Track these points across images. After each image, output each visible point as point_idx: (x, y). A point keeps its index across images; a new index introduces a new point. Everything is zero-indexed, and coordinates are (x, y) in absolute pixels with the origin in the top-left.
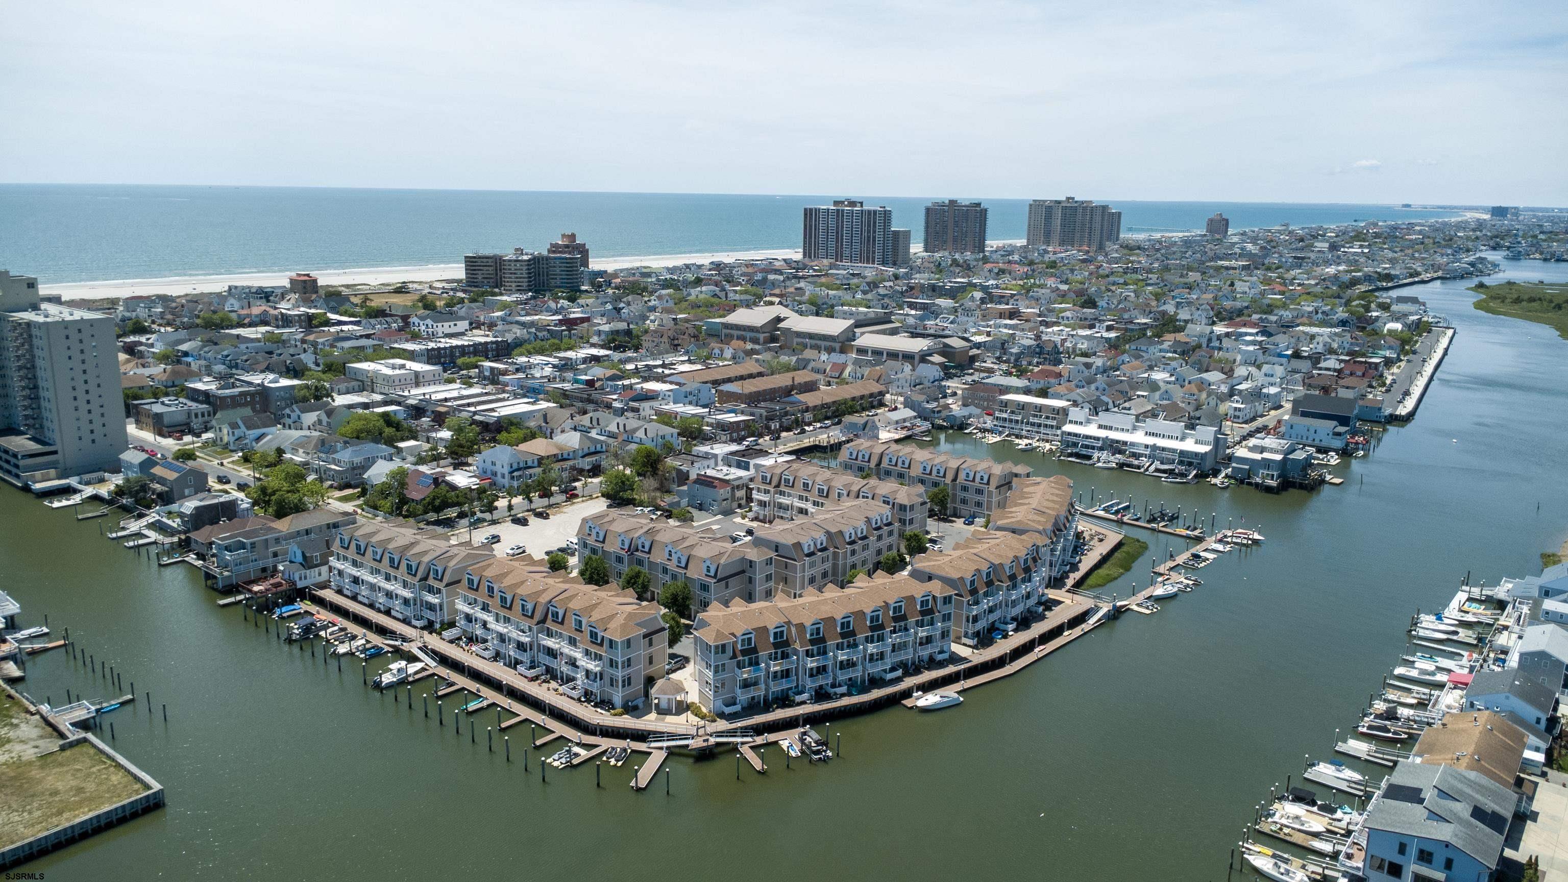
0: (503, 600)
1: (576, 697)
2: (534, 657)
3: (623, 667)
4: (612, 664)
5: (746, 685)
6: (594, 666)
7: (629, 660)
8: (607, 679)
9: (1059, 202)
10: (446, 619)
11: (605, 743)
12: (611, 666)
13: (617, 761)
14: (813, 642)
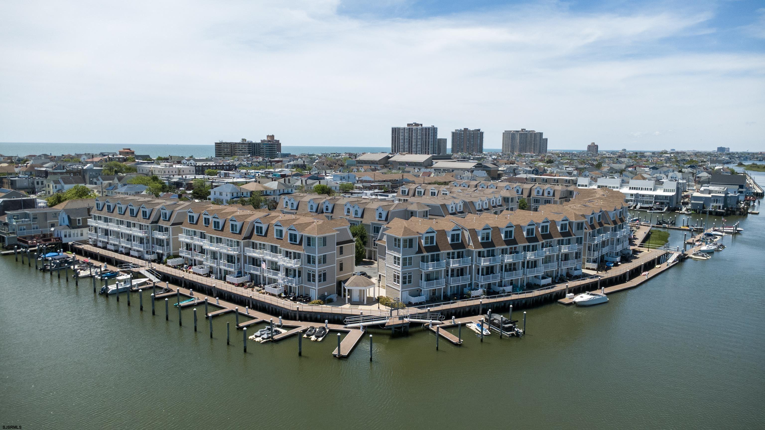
0: (216, 224)
1: (277, 294)
2: (241, 268)
3: (319, 263)
4: (310, 260)
5: (429, 278)
6: (292, 264)
7: (325, 257)
8: (304, 275)
9: (518, 131)
10: (172, 252)
11: (304, 325)
12: (309, 262)
13: (318, 337)
14: (484, 245)
